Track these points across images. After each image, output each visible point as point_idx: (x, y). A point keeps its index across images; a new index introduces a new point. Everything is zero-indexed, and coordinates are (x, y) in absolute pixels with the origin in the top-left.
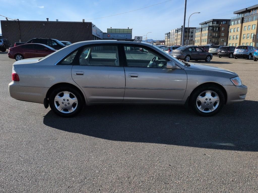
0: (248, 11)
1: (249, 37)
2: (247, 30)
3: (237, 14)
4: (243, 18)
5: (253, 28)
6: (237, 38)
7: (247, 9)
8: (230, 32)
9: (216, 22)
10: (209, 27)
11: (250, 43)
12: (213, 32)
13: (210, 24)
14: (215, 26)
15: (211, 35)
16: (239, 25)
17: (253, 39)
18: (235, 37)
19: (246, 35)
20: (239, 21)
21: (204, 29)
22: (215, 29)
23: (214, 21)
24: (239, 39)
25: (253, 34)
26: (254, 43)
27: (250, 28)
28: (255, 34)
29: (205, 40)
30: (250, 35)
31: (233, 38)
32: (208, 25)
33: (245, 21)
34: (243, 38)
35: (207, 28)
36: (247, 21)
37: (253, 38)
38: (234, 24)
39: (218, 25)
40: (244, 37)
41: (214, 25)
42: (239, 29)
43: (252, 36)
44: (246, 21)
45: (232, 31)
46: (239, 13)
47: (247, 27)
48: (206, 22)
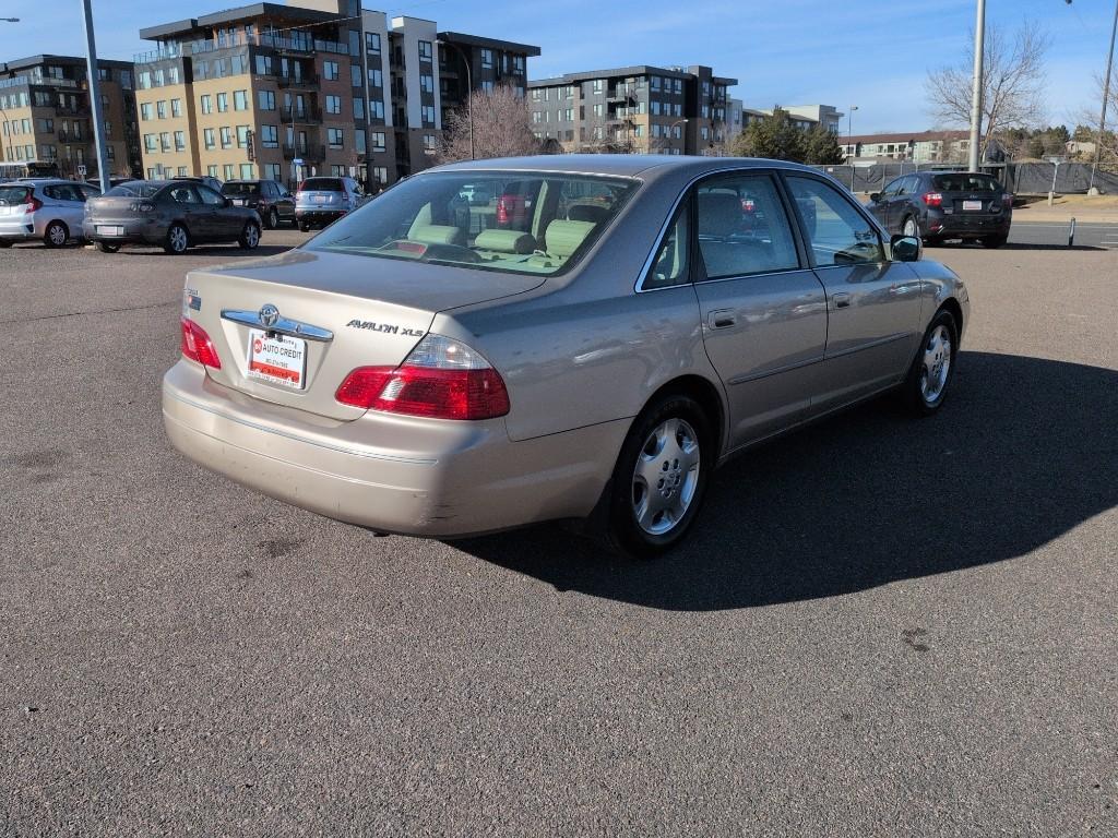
0: (199, 31)
1: (229, 143)
2: (214, 110)
3: (157, 39)
4: (187, 62)
5: (241, 105)
6: (178, 145)
7: (194, 22)
8: (143, 119)
9: (59, 71)
10: (33, 89)
11: (241, 165)
12: (58, 115)
13: (34, 75)
14: (61, 88)
15: (51, 131)
16: (179, 89)
17: (250, 151)
18: (169, 140)
19: (216, 133)
20: (175, 73)
21: (8, 100)
22: (62, 101)
23: (49, 63)
24: (188, 148)
25: (245, 129)
26: (256, 167)
27: (226, 106)
28: (253, 128)
29: (23, 150)
30: (232, 132)
31: (164, 146)
32: (21, 80)
33: (198, 71)
34: (207, 145)
35: (24, 97)
36: (210, 75)
37: (249, 144)
38: (154, 83)
39: (73, 84)
40: (210, 142)
41: (54, 82)
42: (182, 107)
43: (243, 137)
44: (202, 72)
45: (151, 111)
46: (166, 38)
47: (212, 100)
48: (10, 68)
